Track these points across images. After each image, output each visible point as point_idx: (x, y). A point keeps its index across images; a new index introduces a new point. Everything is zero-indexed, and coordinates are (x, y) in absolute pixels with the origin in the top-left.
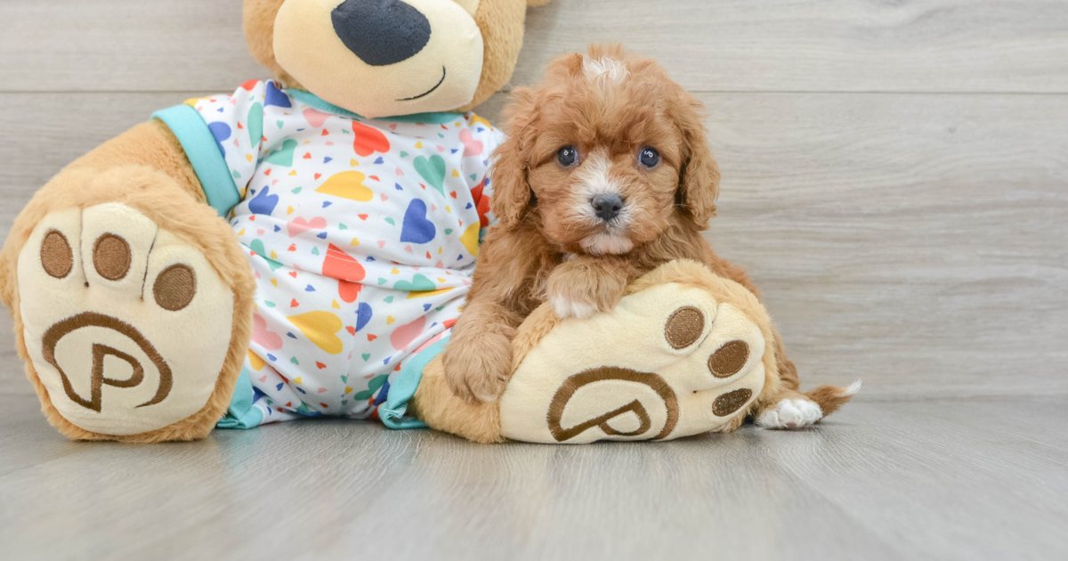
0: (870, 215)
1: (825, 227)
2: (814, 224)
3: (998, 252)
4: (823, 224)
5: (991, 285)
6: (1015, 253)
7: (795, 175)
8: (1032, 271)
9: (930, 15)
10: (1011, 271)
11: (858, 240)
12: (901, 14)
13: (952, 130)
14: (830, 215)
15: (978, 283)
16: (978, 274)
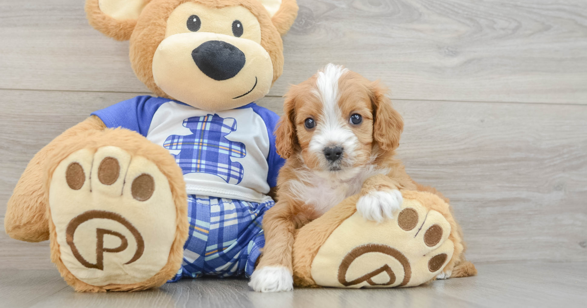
0: (443, 165)
1: (420, 171)
2: (414, 169)
3: (507, 185)
4: (417, 170)
5: (504, 202)
6: (515, 185)
7: (404, 143)
8: (524, 194)
9: (469, 62)
10: (514, 194)
11: (437, 178)
12: (455, 61)
13: (482, 121)
14: (423, 165)
15: (498, 201)
16: (498, 196)
